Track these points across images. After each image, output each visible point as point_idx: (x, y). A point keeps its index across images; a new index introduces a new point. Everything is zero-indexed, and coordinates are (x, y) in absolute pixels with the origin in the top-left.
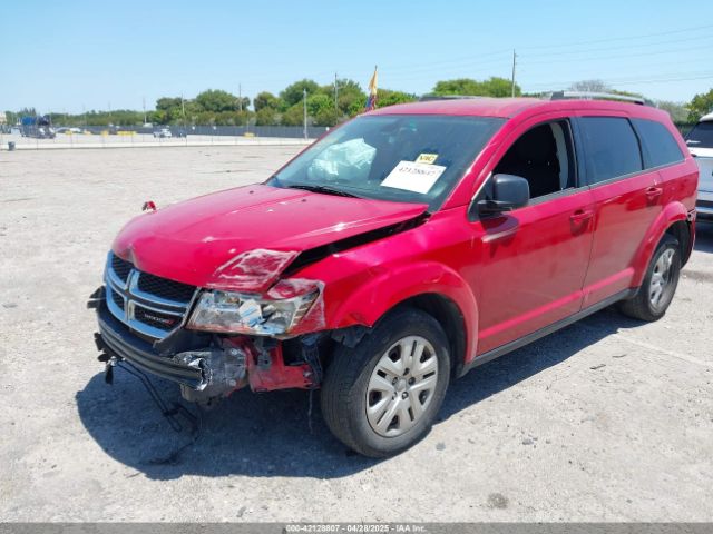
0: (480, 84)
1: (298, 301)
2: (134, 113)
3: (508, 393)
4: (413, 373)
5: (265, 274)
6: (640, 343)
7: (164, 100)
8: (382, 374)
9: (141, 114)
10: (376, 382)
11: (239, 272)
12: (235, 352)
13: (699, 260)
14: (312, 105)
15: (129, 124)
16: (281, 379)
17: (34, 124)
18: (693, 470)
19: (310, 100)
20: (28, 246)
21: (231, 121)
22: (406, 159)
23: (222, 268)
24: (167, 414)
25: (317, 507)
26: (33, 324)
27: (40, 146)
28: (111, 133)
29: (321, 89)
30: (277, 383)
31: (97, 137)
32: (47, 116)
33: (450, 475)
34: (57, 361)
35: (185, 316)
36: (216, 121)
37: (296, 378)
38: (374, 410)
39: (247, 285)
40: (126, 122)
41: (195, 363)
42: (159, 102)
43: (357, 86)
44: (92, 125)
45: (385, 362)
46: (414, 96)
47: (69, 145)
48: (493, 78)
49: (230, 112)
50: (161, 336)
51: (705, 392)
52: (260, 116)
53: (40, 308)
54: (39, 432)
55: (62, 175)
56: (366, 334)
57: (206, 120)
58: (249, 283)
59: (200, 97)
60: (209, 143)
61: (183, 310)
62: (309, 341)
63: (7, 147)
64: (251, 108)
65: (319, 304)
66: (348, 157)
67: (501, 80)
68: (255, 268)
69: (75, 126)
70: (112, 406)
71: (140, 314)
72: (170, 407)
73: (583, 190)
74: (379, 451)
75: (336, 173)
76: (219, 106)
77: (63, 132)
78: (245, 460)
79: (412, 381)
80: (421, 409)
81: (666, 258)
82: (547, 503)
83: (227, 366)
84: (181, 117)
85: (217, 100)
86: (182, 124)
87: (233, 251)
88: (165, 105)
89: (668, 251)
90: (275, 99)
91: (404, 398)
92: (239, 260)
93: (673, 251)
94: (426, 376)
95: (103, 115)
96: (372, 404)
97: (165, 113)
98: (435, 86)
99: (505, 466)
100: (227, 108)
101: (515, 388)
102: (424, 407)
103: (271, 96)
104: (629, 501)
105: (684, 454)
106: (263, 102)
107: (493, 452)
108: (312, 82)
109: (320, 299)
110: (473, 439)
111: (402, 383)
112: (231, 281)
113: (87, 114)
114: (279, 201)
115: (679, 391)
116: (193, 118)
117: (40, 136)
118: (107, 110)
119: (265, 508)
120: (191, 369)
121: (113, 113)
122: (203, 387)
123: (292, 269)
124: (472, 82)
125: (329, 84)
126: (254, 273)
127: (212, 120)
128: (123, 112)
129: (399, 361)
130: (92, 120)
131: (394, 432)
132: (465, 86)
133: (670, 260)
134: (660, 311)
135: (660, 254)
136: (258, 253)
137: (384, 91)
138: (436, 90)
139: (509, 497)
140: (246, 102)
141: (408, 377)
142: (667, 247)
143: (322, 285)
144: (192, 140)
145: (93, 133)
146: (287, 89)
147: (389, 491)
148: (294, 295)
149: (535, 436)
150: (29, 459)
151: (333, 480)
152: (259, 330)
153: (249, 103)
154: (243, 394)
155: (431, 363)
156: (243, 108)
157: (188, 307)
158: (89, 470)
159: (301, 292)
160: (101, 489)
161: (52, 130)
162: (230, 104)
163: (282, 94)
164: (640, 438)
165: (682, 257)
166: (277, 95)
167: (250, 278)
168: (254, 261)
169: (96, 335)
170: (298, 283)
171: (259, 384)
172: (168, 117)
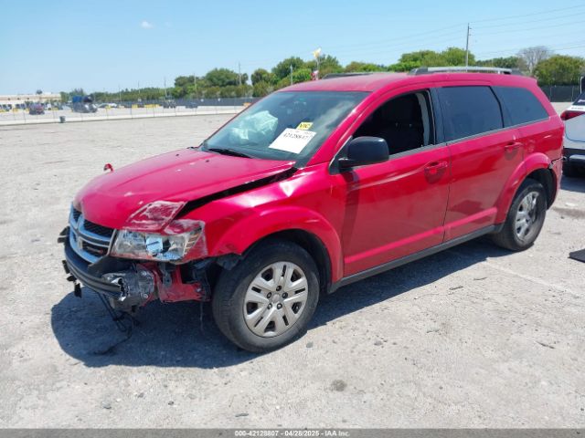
0: (440, 55)
1: (186, 235)
2: (158, 89)
3: (377, 306)
4: (285, 289)
5: (163, 219)
6: (502, 269)
7: (181, 78)
8: (257, 290)
9: (163, 90)
10: (251, 296)
11: (145, 218)
12: (145, 274)
13: (566, 198)
14: (298, 78)
15: (153, 98)
16: (181, 293)
17: (81, 101)
18: (503, 367)
19: (296, 74)
20: (52, 197)
21: (233, 94)
22: (291, 127)
23: (133, 215)
24: (116, 319)
25: (203, 386)
26: (41, 255)
27: (84, 119)
28: (140, 106)
29: (305, 64)
30: (179, 297)
31: (128, 110)
32: (91, 95)
33: (309, 366)
34: (51, 282)
35: (109, 247)
36: (222, 94)
37: (190, 293)
38: (251, 317)
39: (151, 228)
40: (150, 97)
41: (116, 281)
42: (177, 80)
43: (334, 60)
44: (126, 100)
45: (259, 281)
46: (382, 66)
47: (106, 118)
48: (450, 49)
49: (232, 87)
50: (93, 260)
51: (539, 307)
52: (256, 88)
53: (48, 243)
54: (24, 332)
55: (93, 141)
56: (240, 261)
57: (213, 93)
58: (153, 226)
59: (208, 74)
60: (214, 112)
61: (107, 243)
62: (200, 266)
63: (59, 120)
64: (249, 82)
65: (201, 238)
66: (256, 126)
67: (457, 50)
68: (155, 215)
69: (113, 102)
70: (79, 315)
71: (85, 245)
72: (119, 315)
73: (441, 146)
74: (258, 347)
75: (247, 138)
76: (223, 82)
77: (103, 107)
78: (162, 353)
79: (286, 296)
80: (294, 317)
81: (529, 200)
82: (376, 388)
83: (140, 284)
84: (194, 92)
85: (222, 77)
86: (194, 98)
87: (141, 203)
88: (182, 82)
89: (531, 194)
90: (268, 74)
91: (278, 308)
92: (145, 209)
93: (537, 194)
94: (297, 292)
95: (134, 92)
96: (249, 312)
97: (181, 89)
98: (400, 57)
99: (354, 361)
100: (230, 83)
101: (385, 303)
102: (297, 316)
103: (265, 72)
104: (441, 388)
105: (501, 355)
106: (259, 76)
107: (348, 350)
108: (298, 59)
109: (202, 234)
110: (336, 340)
111: (276, 296)
112: (139, 225)
113: (123, 92)
114: (189, 162)
115: (518, 306)
116: (204, 92)
117: (86, 111)
118: (137, 88)
119: (166, 386)
120: (114, 285)
121: (141, 90)
122: (123, 299)
123: (182, 214)
124: (432, 53)
125: (311, 60)
126: (155, 219)
127: (219, 93)
128: (149, 89)
129: (271, 281)
130: (126, 96)
131: (270, 333)
132: (425, 56)
133: (534, 202)
134: (526, 243)
135: (523, 197)
136: (158, 204)
137: (358, 64)
138: (401, 60)
139: (348, 383)
140: (245, 78)
141: (281, 292)
142: (530, 190)
143: (203, 224)
144: (202, 110)
145: (126, 107)
146: (278, 66)
147: (259, 377)
148: (183, 230)
149: (385, 339)
150: (14, 350)
151: (221, 369)
152: (161, 258)
153: (247, 78)
154: (154, 304)
155: (302, 282)
156: (243, 82)
157: (111, 240)
158: (52, 358)
159: (188, 230)
160: (56, 371)
161: (94, 107)
162: (232, 79)
163: (274, 70)
164: (470, 342)
165: (547, 198)
166: (269, 71)
167: (153, 222)
168: (155, 210)
169: (64, 262)
170: (185, 222)
171: (166, 297)
172: (184, 93)
